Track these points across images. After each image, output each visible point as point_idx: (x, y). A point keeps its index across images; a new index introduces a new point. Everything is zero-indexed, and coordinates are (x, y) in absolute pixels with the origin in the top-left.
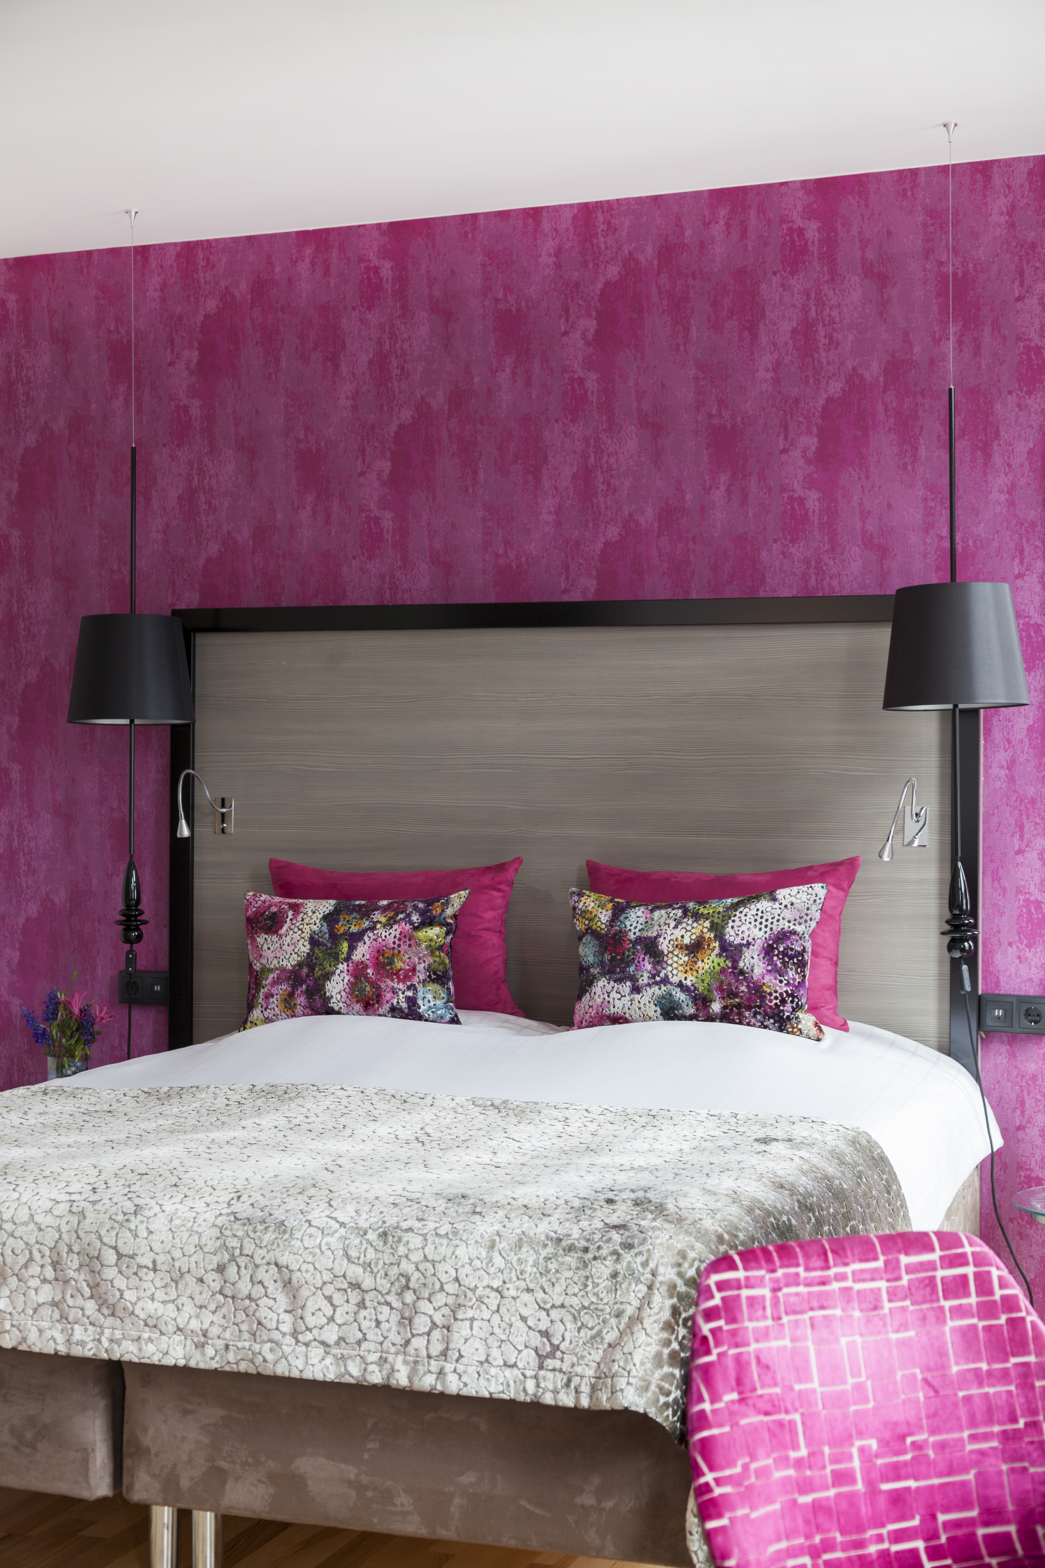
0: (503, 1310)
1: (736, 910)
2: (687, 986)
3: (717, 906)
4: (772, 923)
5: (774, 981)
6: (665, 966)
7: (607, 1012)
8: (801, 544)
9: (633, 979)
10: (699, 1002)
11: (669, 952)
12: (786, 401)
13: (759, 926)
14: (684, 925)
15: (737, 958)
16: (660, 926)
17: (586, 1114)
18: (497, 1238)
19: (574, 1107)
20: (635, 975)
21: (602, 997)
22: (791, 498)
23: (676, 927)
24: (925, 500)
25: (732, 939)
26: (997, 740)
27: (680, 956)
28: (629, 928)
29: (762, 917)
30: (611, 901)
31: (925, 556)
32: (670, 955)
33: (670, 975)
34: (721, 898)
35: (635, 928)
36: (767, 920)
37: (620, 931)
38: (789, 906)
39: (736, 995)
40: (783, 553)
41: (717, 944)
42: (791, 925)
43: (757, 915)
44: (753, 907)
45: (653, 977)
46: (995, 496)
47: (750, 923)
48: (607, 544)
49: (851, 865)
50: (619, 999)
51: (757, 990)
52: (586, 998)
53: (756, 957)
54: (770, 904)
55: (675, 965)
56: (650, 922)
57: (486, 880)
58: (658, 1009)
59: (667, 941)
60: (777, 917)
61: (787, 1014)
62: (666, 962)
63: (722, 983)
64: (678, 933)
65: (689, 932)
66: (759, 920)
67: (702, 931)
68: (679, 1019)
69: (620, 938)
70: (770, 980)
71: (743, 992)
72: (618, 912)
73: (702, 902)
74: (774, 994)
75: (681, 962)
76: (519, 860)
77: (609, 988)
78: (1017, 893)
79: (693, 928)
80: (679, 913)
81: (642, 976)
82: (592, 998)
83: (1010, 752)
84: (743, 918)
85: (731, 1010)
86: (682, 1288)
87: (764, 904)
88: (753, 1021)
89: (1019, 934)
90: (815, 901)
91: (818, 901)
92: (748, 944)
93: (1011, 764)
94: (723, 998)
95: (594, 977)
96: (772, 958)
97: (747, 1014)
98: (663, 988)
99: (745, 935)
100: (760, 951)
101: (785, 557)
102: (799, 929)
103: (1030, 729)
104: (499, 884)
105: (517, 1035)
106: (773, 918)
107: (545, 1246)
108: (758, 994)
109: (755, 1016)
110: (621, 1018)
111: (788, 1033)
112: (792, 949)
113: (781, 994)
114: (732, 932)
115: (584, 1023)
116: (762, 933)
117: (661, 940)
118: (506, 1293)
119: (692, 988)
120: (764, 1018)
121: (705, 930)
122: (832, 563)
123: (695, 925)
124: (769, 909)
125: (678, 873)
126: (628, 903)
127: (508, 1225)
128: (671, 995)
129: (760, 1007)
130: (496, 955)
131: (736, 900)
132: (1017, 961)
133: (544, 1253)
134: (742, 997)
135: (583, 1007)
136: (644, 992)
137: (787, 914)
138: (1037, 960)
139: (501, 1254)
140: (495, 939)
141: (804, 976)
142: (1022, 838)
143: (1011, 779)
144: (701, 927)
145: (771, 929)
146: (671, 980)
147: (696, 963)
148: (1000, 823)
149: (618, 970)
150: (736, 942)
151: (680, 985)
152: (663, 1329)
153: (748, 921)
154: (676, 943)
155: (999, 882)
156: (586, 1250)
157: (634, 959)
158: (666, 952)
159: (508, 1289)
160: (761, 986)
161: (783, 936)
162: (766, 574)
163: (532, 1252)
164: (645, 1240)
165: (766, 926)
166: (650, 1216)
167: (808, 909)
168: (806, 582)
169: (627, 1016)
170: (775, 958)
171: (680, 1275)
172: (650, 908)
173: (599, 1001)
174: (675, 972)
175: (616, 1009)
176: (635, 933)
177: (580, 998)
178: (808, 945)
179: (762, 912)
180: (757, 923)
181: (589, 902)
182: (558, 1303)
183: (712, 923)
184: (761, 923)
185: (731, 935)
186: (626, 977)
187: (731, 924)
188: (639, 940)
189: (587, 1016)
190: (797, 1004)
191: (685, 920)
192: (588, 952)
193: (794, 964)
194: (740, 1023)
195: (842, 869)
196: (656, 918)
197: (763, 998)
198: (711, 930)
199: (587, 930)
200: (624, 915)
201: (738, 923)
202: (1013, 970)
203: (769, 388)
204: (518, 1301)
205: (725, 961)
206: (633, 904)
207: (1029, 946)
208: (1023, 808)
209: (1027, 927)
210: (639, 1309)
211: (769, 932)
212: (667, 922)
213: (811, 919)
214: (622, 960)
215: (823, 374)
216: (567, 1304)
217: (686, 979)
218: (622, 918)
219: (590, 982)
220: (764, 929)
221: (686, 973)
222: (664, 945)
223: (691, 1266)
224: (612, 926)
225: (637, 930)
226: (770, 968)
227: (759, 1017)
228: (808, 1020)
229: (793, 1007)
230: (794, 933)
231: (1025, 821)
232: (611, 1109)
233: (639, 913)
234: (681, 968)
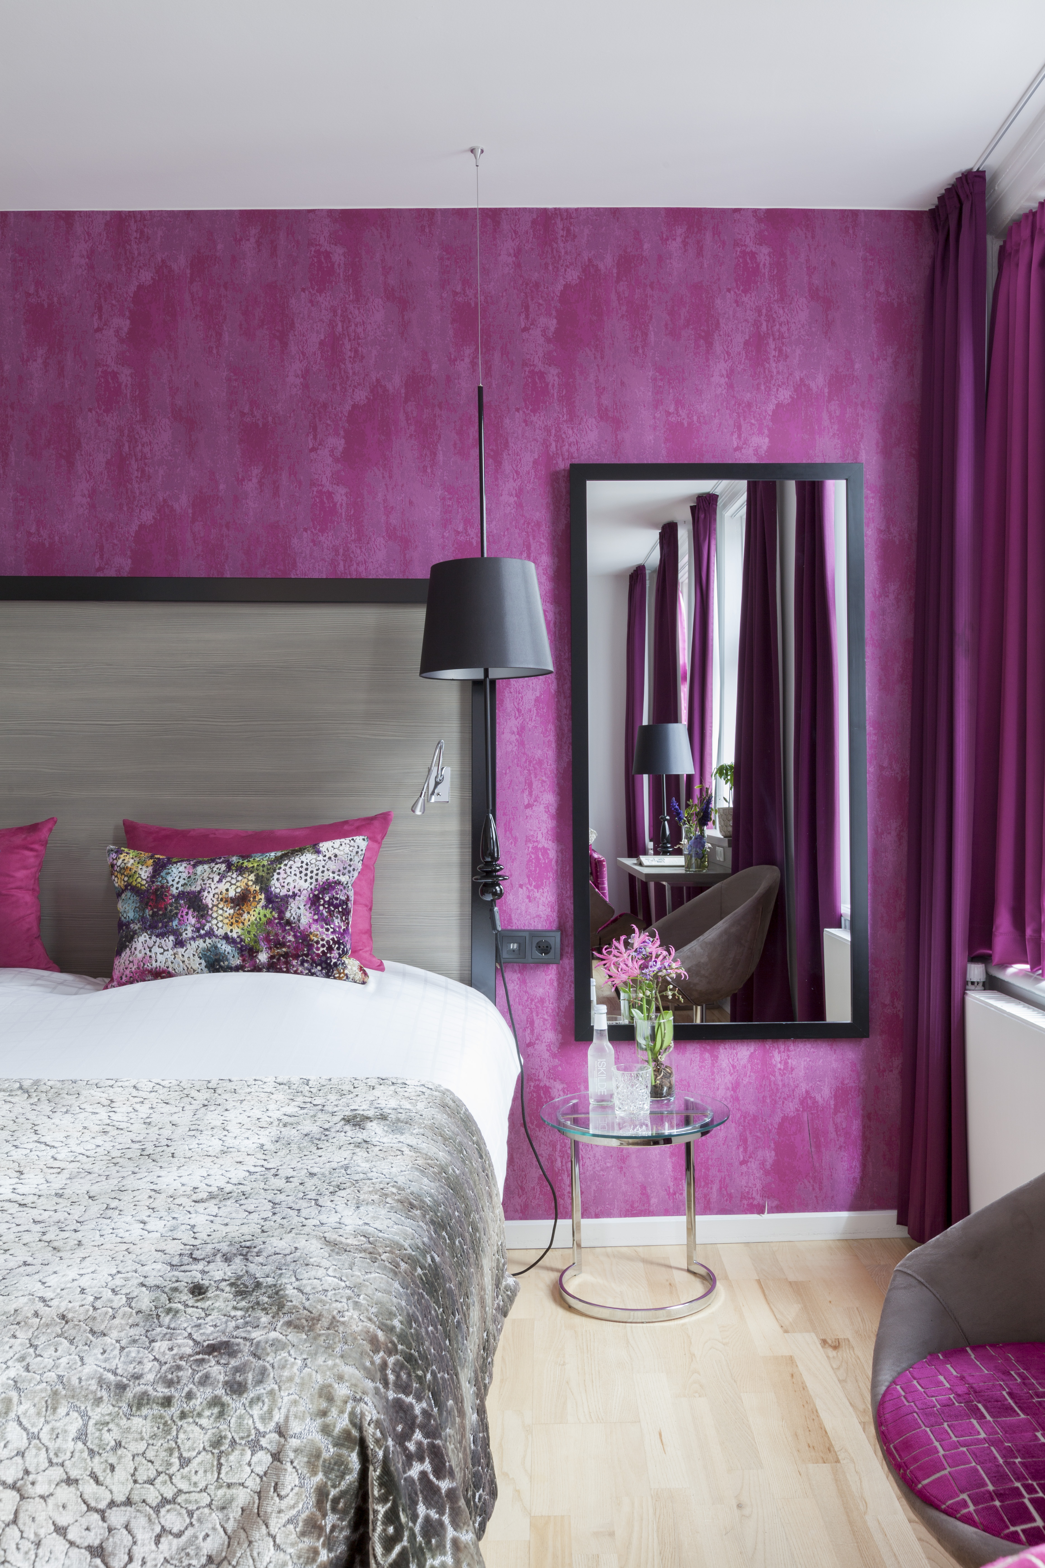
0: (23, 1518)
1: (280, 863)
2: (232, 938)
3: (261, 860)
4: (317, 874)
5: (320, 930)
6: (210, 919)
7: (148, 966)
8: (330, 534)
9: (176, 933)
10: (246, 953)
11: (213, 906)
12: (315, 405)
13: (304, 878)
14: (229, 879)
15: (283, 909)
16: (203, 881)
17: (135, 1093)
18: (14, 1395)
19: (120, 1084)
20: (178, 929)
21: (143, 952)
22: (320, 492)
23: (220, 881)
24: (444, 499)
25: (278, 891)
26: (509, 709)
27: (225, 909)
28: (171, 883)
29: (307, 869)
30: (151, 857)
31: (443, 548)
32: (215, 909)
33: (215, 928)
34: (263, 851)
35: (178, 883)
36: (312, 872)
37: (162, 887)
38: (333, 858)
39: (283, 945)
40: (313, 541)
41: (263, 896)
42: (335, 875)
43: (302, 867)
44: (297, 859)
45: (198, 930)
46: (505, 498)
47: (295, 875)
48: (142, 527)
49: (384, 819)
50: (162, 954)
51: (305, 939)
52: (126, 954)
53: (302, 907)
54: (314, 856)
55: (220, 918)
56: (193, 877)
57: (18, 840)
58: (203, 961)
59: (211, 895)
60: (321, 869)
61: (334, 961)
62: (211, 916)
63: (268, 934)
64: (222, 887)
65: (233, 885)
66: (304, 872)
67: (247, 884)
68: (225, 971)
69: (162, 893)
70: (317, 929)
71: (290, 941)
72: (159, 868)
73: (245, 857)
74: (321, 943)
75: (226, 915)
76: (53, 821)
77: (150, 943)
78: (526, 841)
79: (238, 881)
80: (223, 867)
81: (186, 930)
82: (132, 954)
83: (520, 720)
84: (288, 871)
85: (279, 960)
86: (329, 1451)
87: (308, 857)
88: (300, 969)
89: (528, 877)
90: (357, 852)
91: (360, 853)
92: (294, 895)
93: (521, 730)
94: (270, 948)
95: (135, 933)
96: (318, 908)
97: (294, 962)
98: (208, 941)
99: (291, 887)
100: (307, 902)
101: (314, 545)
102: (343, 879)
103: (537, 700)
104: (33, 843)
105: (51, 992)
106: (318, 870)
107: (98, 1401)
108: (305, 943)
109: (302, 964)
110: (164, 972)
111: (335, 978)
112: (337, 899)
113: (328, 942)
114: (278, 885)
115: (124, 979)
116: (307, 884)
117: (205, 894)
118: (30, 1490)
119: (238, 940)
120: (312, 965)
121: (250, 883)
122: (358, 551)
123: (240, 878)
124: (313, 861)
125: (217, 830)
126: (169, 859)
127: (34, 1362)
128: (216, 947)
129: (307, 955)
130: (29, 912)
131: (279, 854)
132: (527, 900)
133: (97, 1414)
134: (289, 947)
135: (123, 963)
136: (188, 946)
137: (332, 866)
138: (544, 899)
139: (20, 1424)
140: (28, 898)
141: (348, 923)
142: (530, 794)
143: (521, 743)
144: (246, 880)
145: (317, 880)
146: (216, 932)
147: (241, 915)
148: (511, 781)
149: (160, 925)
150: (281, 894)
151: (226, 937)
152: (303, 1534)
153: (293, 873)
154: (221, 896)
155: (511, 833)
156: (167, 1402)
157: (177, 914)
158: (210, 906)
159: (33, 1484)
160: (308, 935)
161: (329, 886)
162: (297, 559)
163: (76, 1414)
164: (263, 1372)
165: (311, 878)
166: (265, 1319)
167: (351, 860)
168: (335, 567)
169: (170, 969)
170: (321, 908)
171: (326, 1430)
172: (192, 863)
173: (140, 956)
174: (220, 925)
175: (158, 964)
176: (177, 888)
177: (119, 953)
178: (351, 894)
179: (307, 864)
180: (302, 875)
181: (129, 859)
182: (120, 1498)
183: (257, 876)
184: (306, 875)
185: (277, 886)
186: (168, 932)
187: (276, 876)
188: (181, 895)
189: (127, 972)
190: (343, 950)
191: (230, 874)
192: (128, 908)
193: (339, 912)
194: (288, 972)
195: (376, 823)
196: (199, 873)
197: (310, 947)
198: (256, 882)
199: (126, 886)
200: (165, 871)
201: (283, 875)
202: (523, 908)
203: (299, 392)
204: (51, 1501)
205: (271, 913)
206: (174, 860)
207: (537, 887)
208: (531, 768)
209: (535, 870)
210: (259, 1493)
211: (314, 883)
212: (211, 876)
213: (354, 870)
214: (164, 915)
215: (349, 383)
216: (135, 1498)
217: (231, 931)
218: (163, 874)
219: (131, 937)
220: (309, 880)
221: (232, 924)
222: (208, 899)
223: (342, 1412)
224: (153, 882)
225: (179, 885)
226: (316, 917)
227: (306, 965)
228: (354, 965)
229: (339, 954)
230: (339, 883)
231: (533, 780)
232: (163, 1083)
233: (182, 869)
234: (226, 921)
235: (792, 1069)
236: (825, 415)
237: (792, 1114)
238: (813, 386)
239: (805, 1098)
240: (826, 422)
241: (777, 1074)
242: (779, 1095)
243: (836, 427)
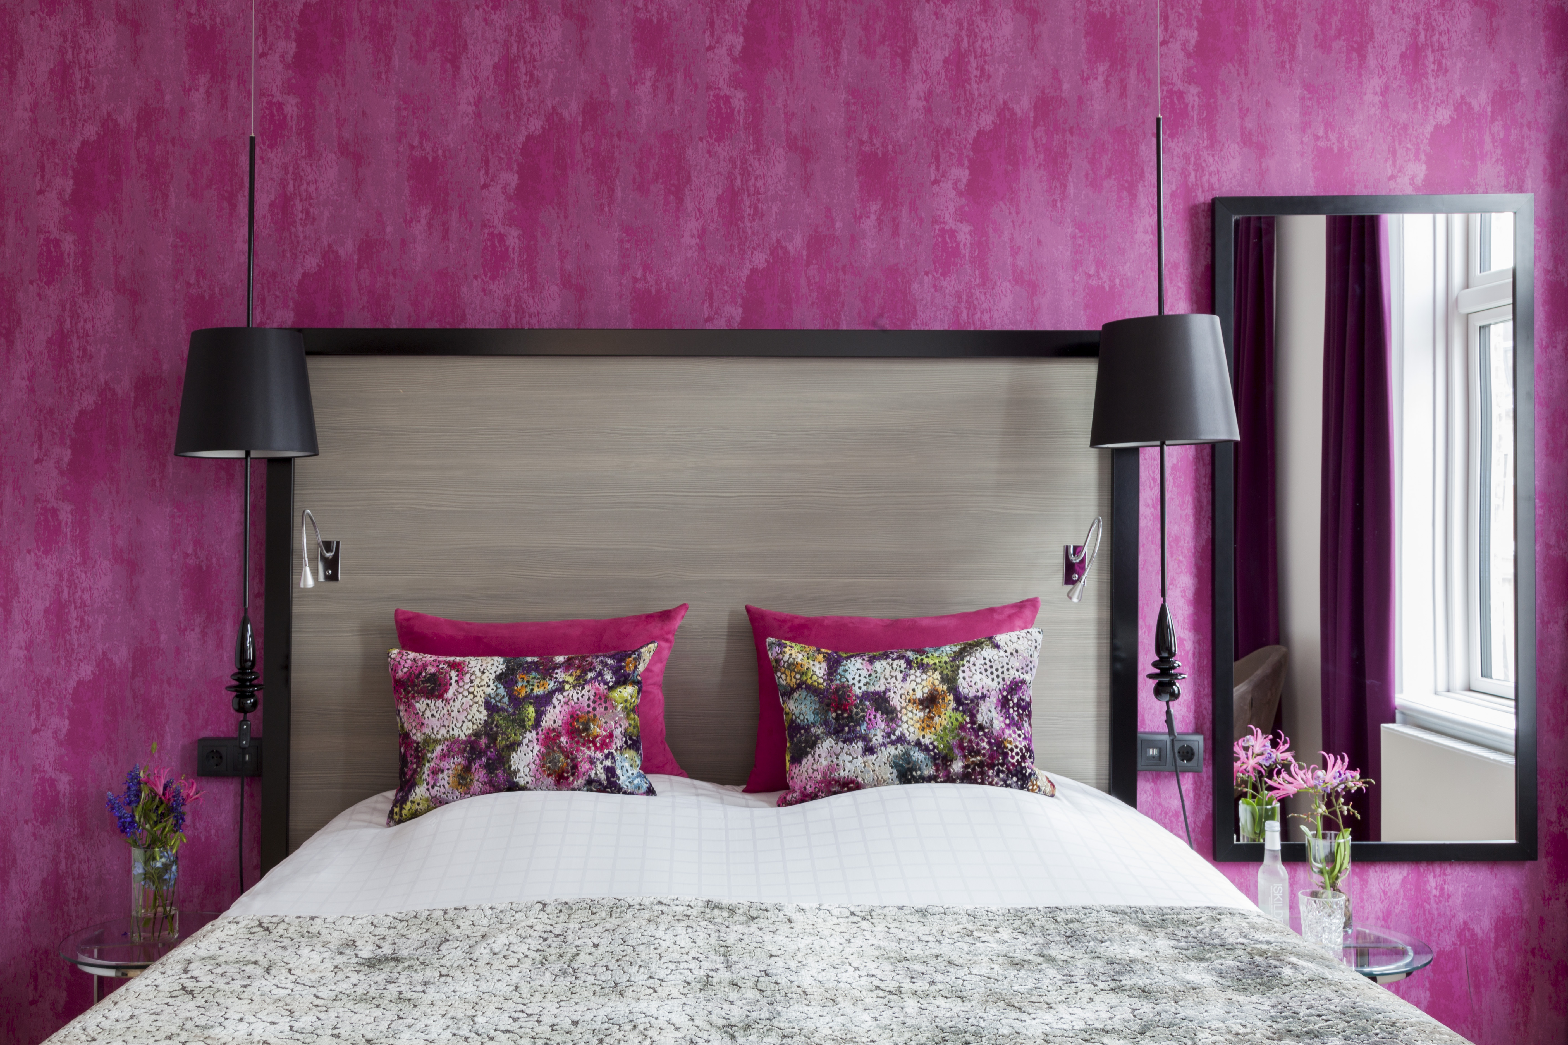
1: (962, 660)
2: (925, 745)
3: (941, 656)
4: (1003, 673)
5: (1013, 735)
6: (900, 724)
7: (835, 777)
8: (953, 278)
9: (865, 740)
10: (940, 762)
11: (901, 708)
13: (990, 677)
14: (913, 677)
15: (974, 712)
16: (886, 679)
20: (866, 735)
21: (829, 760)
22: (942, 230)
23: (904, 680)
25: (966, 692)
26: (1143, 479)
27: (914, 712)
28: (851, 682)
29: (991, 667)
31: (1074, 294)
32: (904, 711)
33: (905, 734)
35: (859, 681)
36: (997, 670)
37: (843, 686)
38: (1015, 654)
39: (978, 753)
40: (935, 286)
41: (951, 698)
42: (1019, 674)
43: (985, 664)
44: (977, 656)
45: (888, 736)
47: (981, 673)
48: (753, 271)
49: (1033, 606)
50: (849, 761)
51: (999, 746)
52: (806, 762)
53: (992, 710)
54: (994, 651)
55: (910, 722)
56: (874, 675)
58: (894, 771)
59: (897, 696)
60: (1006, 667)
61: (1029, 771)
62: (900, 719)
63: (961, 739)
64: (907, 686)
65: (919, 685)
67: (932, 683)
68: (918, 781)
69: (845, 693)
70: (1010, 735)
71: (984, 748)
72: (833, 664)
74: (1015, 750)
75: (916, 719)
76: (685, 607)
77: (836, 749)
79: (923, 680)
80: (902, 664)
81: (875, 735)
82: (815, 761)
83: (1155, 491)
84: (973, 668)
85: (973, 769)
87: (988, 652)
88: (996, 780)
90: (1036, 647)
91: (1038, 647)
92: (983, 696)
94: (965, 757)
95: (815, 739)
97: (989, 772)
98: (899, 748)
99: (979, 688)
100: (996, 704)
101: (936, 291)
102: (1027, 678)
106: (1003, 667)
108: (1000, 751)
109: (997, 775)
110: (853, 783)
112: (1023, 700)
113: (1021, 750)
114: (964, 684)
116: (995, 684)
117: (890, 694)
119: (931, 747)
120: (1008, 777)
121: (936, 683)
122: (983, 298)
123: (924, 676)
124: (996, 657)
128: (906, 754)
129: (1002, 765)
134: (984, 755)
135: (804, 772)
136: (878, 753)
137: (1014, 663)
144: (931, 679)
145: (1003, 679)
146: (907, 739)
147: (932, 718)
149: (846, 729)
150: (970, 695)
151: (918, 744)
153: (978, 671)
154: (908, 698)
157: (863, 717)
158: (898, 708)
160: (1003, 741)
161: (1016, 686)
162: (918, 307)
165: (998, 676)
167: (1031, 655)
168: (958, 316)
169: (860, 781)
170: (1011, 710)
172: (865, 659)
173: (824, 765)
174: (910, 730)
175: (847, 774)
176: (859, 689)
177: (796, 761)
178: (1033, 696)
179: (990, 661)
180: (988, 673)
181: (795, 653)
183: (941, 674)
184: (992, 673)
185: (964, 687)
186: (856, 738)
187: (961, 675)
188: (866, 695)
190: (1034, 758)
191: (912, 671)
192: (804, 709)
193: (1026, 715)
194: (983, 783)
195: (1026, 611)
196: (878, 670)
197: (1006, 755)
198: (941, 682)
199: (799, 685)
200: (842, 668)
201: (968, 673)
205: (962, 716)
211: (1001, 683)
212: (892, 674)
213: (1034, 668)
214: (850, 718)
217: (923, 737)
218: (839, 671)
219: (811, 743)
220: (995, 680)
221: (923, 730)
222: (895, 701)
224: (832, 681)
226: (1008, 721)
227: (1002, 776)
228: (1043, 776)
229: (1031, 762)
230: (1023, 682)
233: (858, 666)
234: (916, 726)
235: (1449, 896)
236: (1487, 138)
237: (1448, 949)
238: (1475, 105)
239: (1463, 930)
240: (1488, 146)
241: (1432, 901)
242: (1434, 926)
243: (1499, 151)
